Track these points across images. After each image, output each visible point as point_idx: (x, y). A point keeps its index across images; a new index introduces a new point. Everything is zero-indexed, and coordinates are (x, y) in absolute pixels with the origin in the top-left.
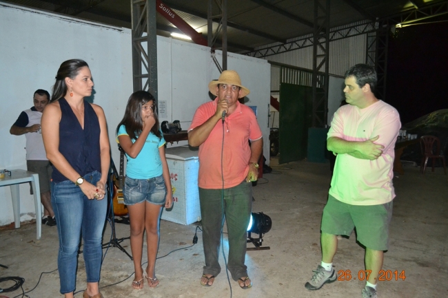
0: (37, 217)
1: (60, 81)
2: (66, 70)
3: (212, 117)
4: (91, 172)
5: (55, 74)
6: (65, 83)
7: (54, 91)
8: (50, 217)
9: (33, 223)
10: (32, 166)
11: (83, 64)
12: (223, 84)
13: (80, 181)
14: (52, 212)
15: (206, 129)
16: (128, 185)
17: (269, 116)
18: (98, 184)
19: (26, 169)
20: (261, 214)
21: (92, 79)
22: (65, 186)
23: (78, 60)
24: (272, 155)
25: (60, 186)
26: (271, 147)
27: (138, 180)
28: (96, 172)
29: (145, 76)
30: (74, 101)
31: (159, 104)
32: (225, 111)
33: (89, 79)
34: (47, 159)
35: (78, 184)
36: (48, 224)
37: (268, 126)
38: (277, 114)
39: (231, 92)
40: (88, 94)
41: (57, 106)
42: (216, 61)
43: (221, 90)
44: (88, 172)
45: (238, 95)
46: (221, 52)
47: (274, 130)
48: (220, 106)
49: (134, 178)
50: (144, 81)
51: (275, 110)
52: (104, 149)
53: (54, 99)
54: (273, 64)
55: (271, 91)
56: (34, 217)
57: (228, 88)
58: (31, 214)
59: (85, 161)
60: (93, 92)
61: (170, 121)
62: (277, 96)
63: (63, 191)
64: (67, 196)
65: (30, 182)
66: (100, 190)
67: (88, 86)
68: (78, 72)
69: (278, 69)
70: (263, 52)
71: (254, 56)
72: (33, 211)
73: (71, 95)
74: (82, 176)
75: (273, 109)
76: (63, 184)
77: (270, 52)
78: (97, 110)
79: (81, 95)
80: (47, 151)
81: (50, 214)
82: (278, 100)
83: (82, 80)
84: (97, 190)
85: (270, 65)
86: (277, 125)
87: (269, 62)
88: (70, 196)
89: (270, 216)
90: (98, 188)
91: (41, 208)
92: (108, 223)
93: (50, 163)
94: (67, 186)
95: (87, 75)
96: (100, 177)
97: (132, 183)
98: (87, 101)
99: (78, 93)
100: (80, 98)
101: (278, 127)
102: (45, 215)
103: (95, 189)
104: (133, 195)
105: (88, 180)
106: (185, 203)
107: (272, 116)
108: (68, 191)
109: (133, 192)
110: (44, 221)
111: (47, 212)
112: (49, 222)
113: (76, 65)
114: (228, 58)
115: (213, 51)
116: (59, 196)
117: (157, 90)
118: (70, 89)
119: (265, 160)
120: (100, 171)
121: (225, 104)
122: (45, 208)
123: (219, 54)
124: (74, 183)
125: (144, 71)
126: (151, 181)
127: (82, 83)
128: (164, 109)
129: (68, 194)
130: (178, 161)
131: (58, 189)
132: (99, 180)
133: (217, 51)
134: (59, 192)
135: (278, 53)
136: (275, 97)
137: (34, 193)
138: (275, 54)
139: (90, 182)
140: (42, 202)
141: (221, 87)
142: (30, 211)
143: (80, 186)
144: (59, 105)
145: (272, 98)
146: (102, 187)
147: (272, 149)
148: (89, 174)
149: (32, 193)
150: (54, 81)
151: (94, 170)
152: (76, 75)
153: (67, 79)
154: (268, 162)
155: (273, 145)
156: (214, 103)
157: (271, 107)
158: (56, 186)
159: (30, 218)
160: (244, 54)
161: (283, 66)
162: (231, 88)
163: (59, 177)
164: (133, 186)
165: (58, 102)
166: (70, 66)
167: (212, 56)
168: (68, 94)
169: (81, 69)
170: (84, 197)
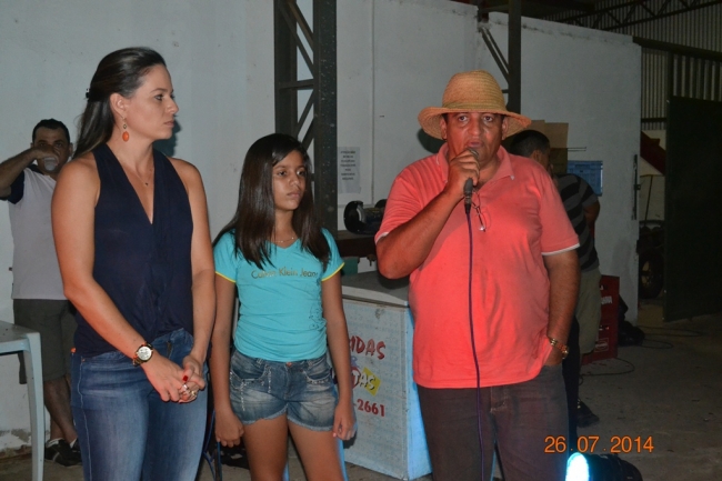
0: (35, 441)
1: (98, 104)
2: (112, 75)
3: (437, 198)
4: (168, 332)
5: (86, 86)
6: (109, 108)
7: (83, 130)
8: (64, 443)
9: (25, 455)
10: (27, 314)
11: (151, 59)
12: (456, 114)
13: (146, 352)
14: (68, 429)
15: (422, 231)
16: (236, 372)
17: (636, 187)
18: (188, 362)
19: (12, 321)
20: (614, 458)
21: (172, 97)
22: (105, 367)
23: (140, 50)
24: (645, 294)
25: (93, 367)
26: (641, 273)
27: (264, 361)
28: (181, 332)
29: (305, 85)
30: (131, 152)
31: (340, 157)
32: (471, 180)
33: (166, 97)
34: (64, 298)
35: (140, 361)
36: (58, 461)
37: (635, 217)
38: (660, 183)
39: (482, 131)
40: (164, 134)
41: (89, 166)
42: (490, 43)
43: (455, 129)
44: (162, 333)
45: (501, 132)
46: (505, 17)
47: (651, 227)
48: (456, 168)
49: (254, 355)
50: (304, 97)
51: (654, 172)
52: (200, 274)
53: (83, 146)
54: (646, 45)
55: (643, 121)
56: (26, 440)
57: (471, 120)
58: (20, 434)
59: (156, 303)
60: (176, 127)
61: (368, 201)
62: (660, 135)
63: (101, 379)
64: (110, 393)
65: (20, 354)
66: (194, 379)
67: (163, 114)
68: (141, 79)
69: (661, 60)
70: (621, 14)
71: (595, 26)
72: (25, 425)
73: (125, 137)
74: (149, 343)
75: (646, 168)
76: (101, 361)
77: (639, 13)
78: (185, 174)
79: (148, 136)
80: (65, 279)
81: (64, 434)
82: (663, 144)
83: (150, 100)
84: (186, 379)
85: (639, 48)
86: (658, 211)
87: (636, 40)
88: (117, 393)
89: (636, 465)
90: (188, 373)
91: (43, 418)
92: (206, 466)
93: (70, 307)
94: (111, 367)
95: (163, 86)
96: (191, 344)
97: (248, 368)
98: (161, 152)
99: (141, 133)
100: (145, 143)
101: (662, 218)
102: (52, 438)
103: (181, 374)
104: (250, 399)
105: (161, 350)
106: (405, 421)
107: (645, 189)
108: (112, 379)
109: (250, 391)
110: (49, 453)
111: (58, 430)
112: (61, 454)
113: (135, 64)
114: (524, 32)
115: (483, 17)
116: (91, 392)
117: (335, 122)
118: (121, 122)
119: (625, 308)
120: (190, 329)
121: (470, 162)
122: (54, 419)
123: (498, 23)
124: (127, 359)
125: (304, 72)
126: (298, 367)
127: (149, 107)
128: (353, 169)
129: (113, 386)
130: (387, 309)
131: (90, 373)
132: (188, 353)
133: (493, 15)
134: (90, 381)
135: (661, 15)
136: (653, 134)
137: (28, 380)
138: (654, 17)
139: (167, 357)
140: (48, 403)
141: (453, 121)
142: (18, 426)
143: (144, 365)
144: (94, 163)
145: (644, 138)
146: (197, 371)
147: (644, 279)
148: (164, 338)
149: (23, 380)
150: (82, 103)
151: (177, 326)
152: (135, 86)
153: (115, 97)
154: (632, 315)
155: (646, 268)
156: (439, 159)
157: (642, 163)
158: (84, 365)
159: (17, 443)
160: (569, 21)
161: (675, 51)
162: (480, 121)
163: (92, 343)
164: (250, 376)
165: (92, 156)
166: (121, 65)
167: (480, 30)
168: (117, 134)
169: (147, 72)
170: (151, 397)
